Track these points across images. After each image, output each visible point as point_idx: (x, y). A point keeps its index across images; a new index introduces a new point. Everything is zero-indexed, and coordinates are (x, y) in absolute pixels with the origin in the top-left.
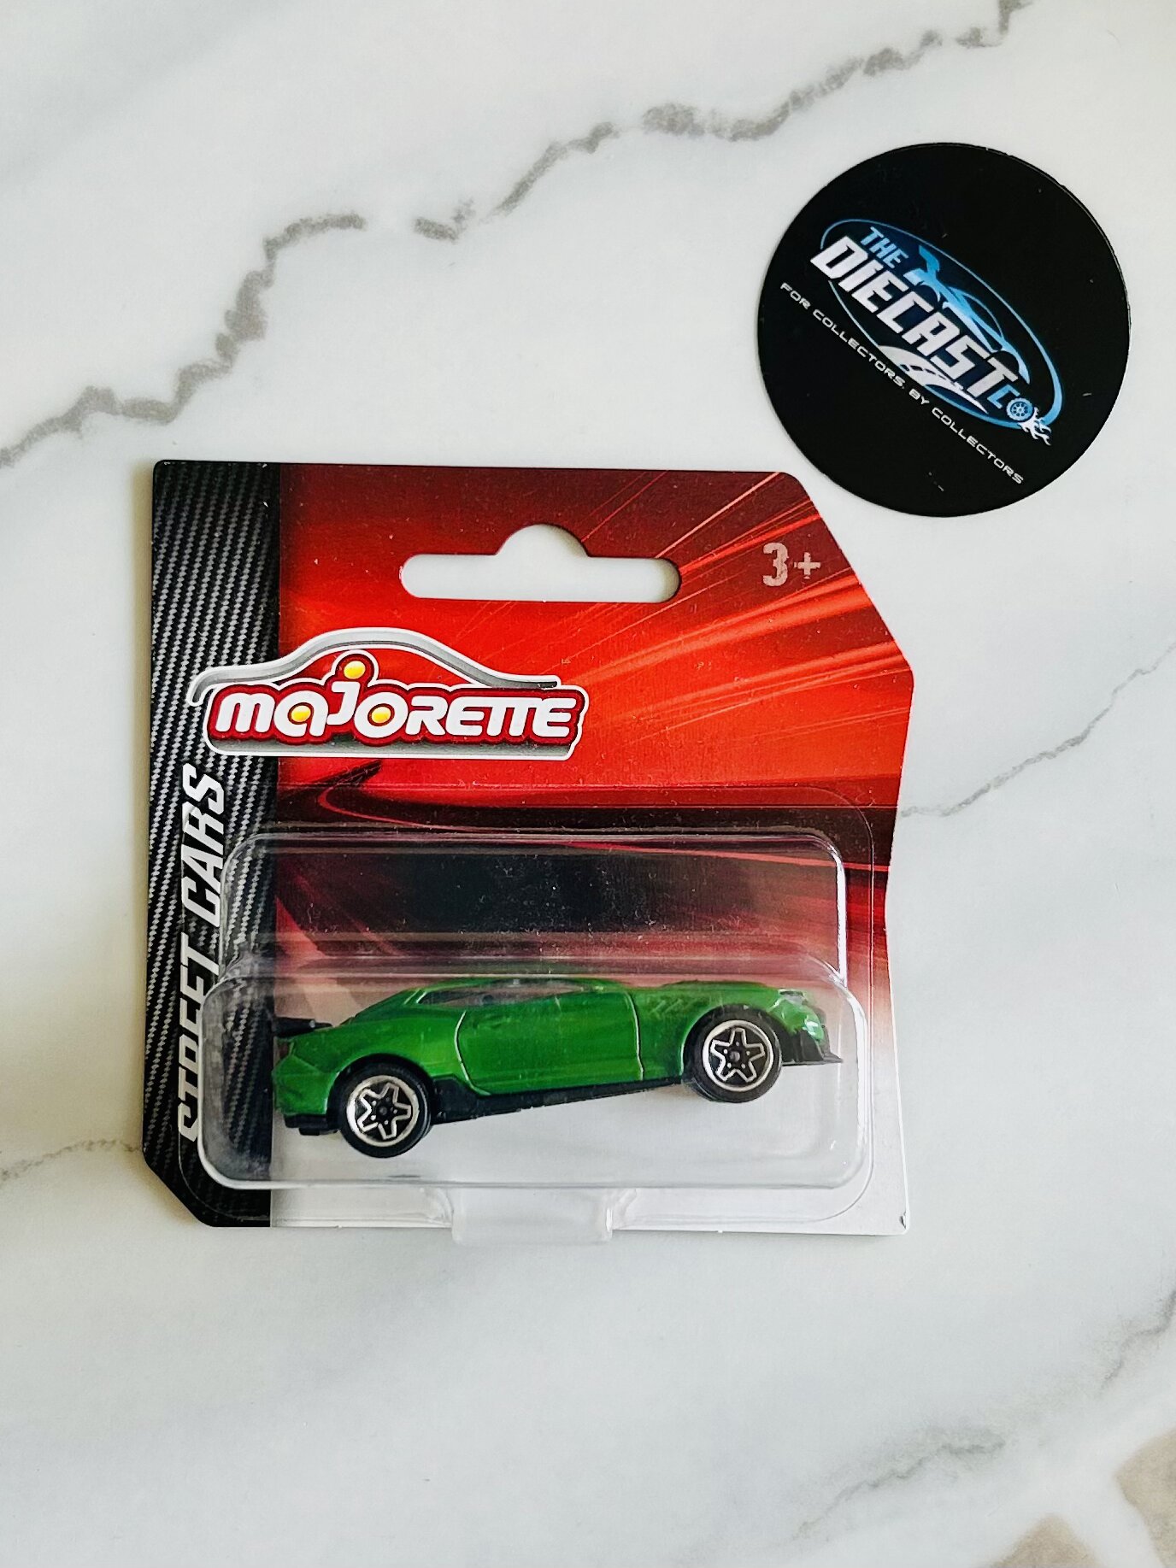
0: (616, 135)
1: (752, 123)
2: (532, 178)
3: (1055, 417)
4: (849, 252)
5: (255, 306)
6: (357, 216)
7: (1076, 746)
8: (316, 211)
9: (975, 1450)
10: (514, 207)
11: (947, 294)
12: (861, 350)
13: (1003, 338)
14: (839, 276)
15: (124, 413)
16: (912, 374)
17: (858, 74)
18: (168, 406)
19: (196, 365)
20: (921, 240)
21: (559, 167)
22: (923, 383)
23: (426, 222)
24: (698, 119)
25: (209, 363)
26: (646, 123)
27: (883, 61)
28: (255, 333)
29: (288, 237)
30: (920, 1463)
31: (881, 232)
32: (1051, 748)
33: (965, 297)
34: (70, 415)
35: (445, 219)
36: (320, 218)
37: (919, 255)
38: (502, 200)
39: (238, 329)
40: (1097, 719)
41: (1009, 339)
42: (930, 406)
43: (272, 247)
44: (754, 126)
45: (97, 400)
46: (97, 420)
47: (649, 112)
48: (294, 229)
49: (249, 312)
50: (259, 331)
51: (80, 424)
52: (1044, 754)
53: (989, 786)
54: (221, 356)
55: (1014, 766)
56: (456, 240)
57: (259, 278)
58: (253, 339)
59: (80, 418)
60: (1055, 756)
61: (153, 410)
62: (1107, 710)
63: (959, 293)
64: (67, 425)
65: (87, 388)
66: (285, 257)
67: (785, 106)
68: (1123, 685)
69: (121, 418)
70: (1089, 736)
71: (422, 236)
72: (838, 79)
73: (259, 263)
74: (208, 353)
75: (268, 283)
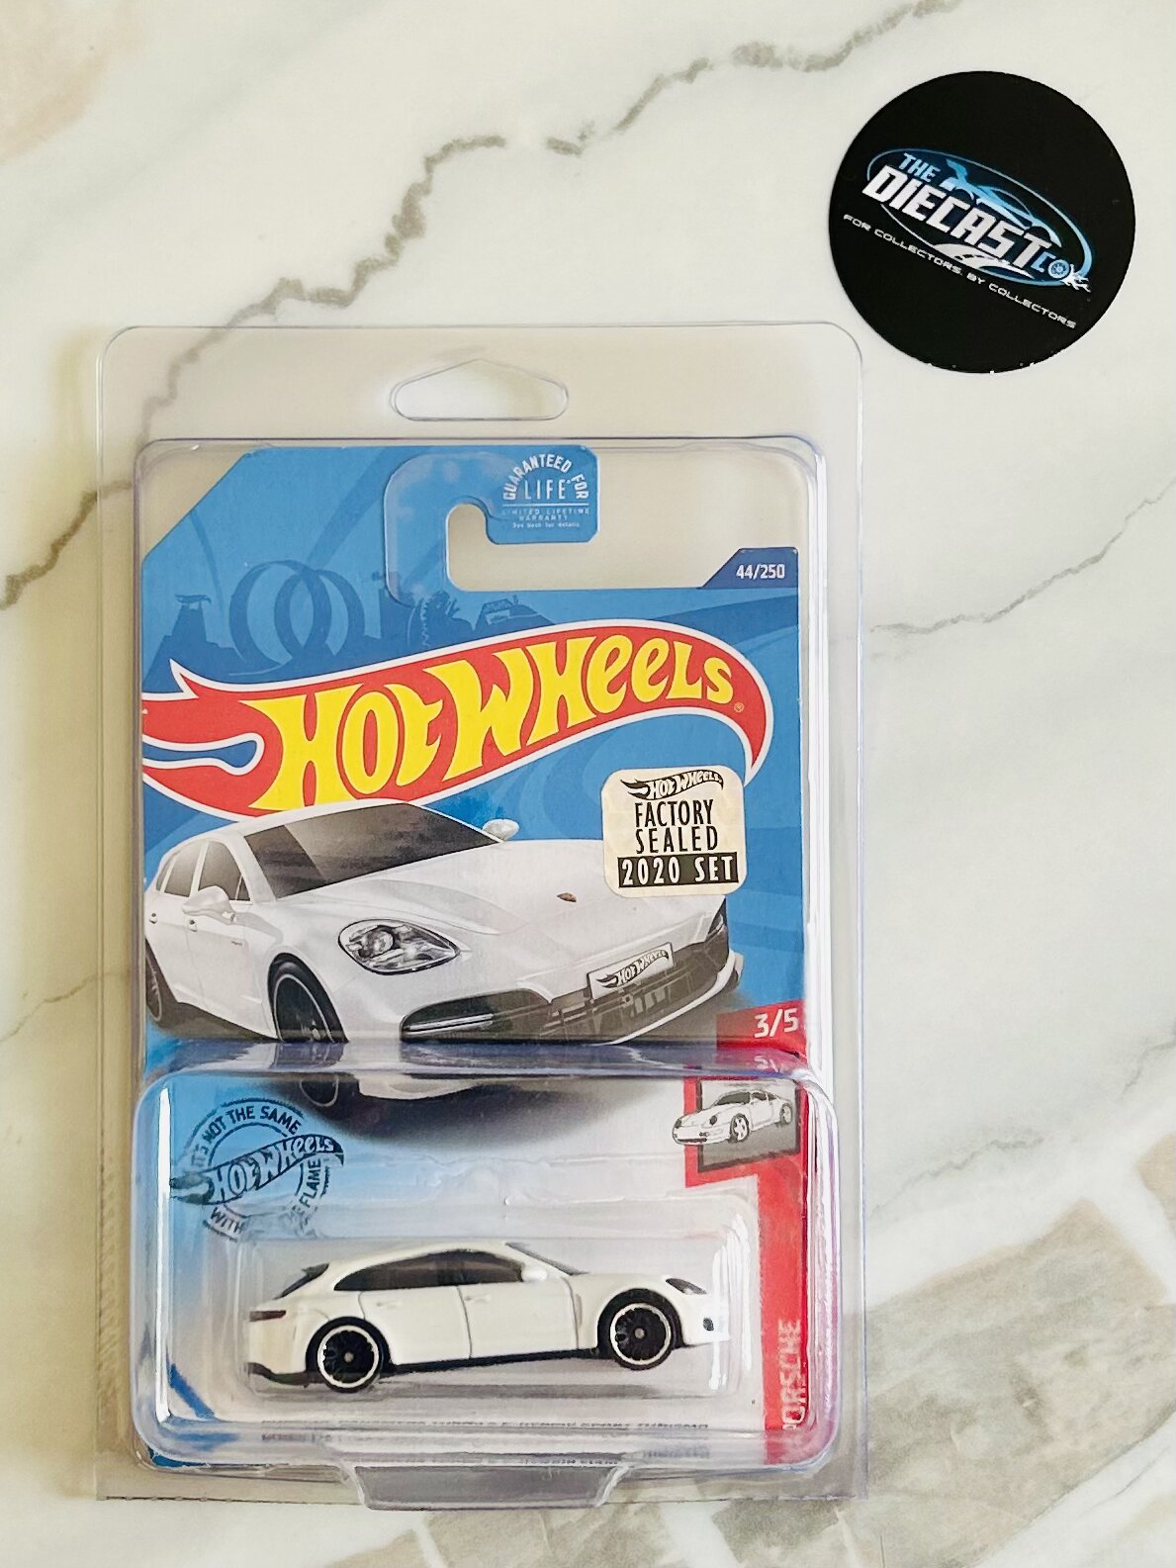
0: (711, 68)
1: (822, 57)
2: (642, 104)
3: (1088, 270)
5: (416, 210)
6: (499, 137)
7: (1096, 565)
8: (466, 134)
9: (1019, 1144)
10: (628, 128)
11: (980, 192)
12: (921, 253)
13: (1031, 216)
14: (888, 198)
15: (311, 299)
16: (965, 262)
17: (909, 16)
18: (346, 293)
19: (369, 259)
20: (949, 155)
21: (665, 94)
22: (976, 267)
23: (557, 141)
24: (777, 54)
25: (379, 258)
26: (736, 58)
27: (929, 6)
28: (417, 233)
29: (443, 154)
31: (913, 156)
32: (1075, 566)
33: (993, 191)
34: (267, 301)
35: (571, 138)
36: (469, 139)
37: (948, 167)
38: (618, 121)
39: (403, 229)
40: (1113, 541)
41: (1036, 215)
43: (430, 163)
44: (822, 60)
45: (290, 288)
46: (289, 305)
47: (739, 49)
48: (448, 149)
49: (412, 216)
50: (419, 231)
51: (275, 309)
52: (1069, 570)
53: (1024, 597)
54: (389, 251)
55: (1043, 580)
56: (580, 155)
57: (419, 188)
58: (414, 237)
59: (275, 304)
60: (1077, 572)
61: (337, 296)
62: (1120, 533)
64: (267, 307)
65: (281, 279)
66: (441, 171)
67: (850, 42)
68: (1134, 513)
69: (308, 304)
70: (1105, 556)
71: (552, 153)
72: (892, 21)
73: (420, 176)
74: (378, 250)
75: (427, 191)
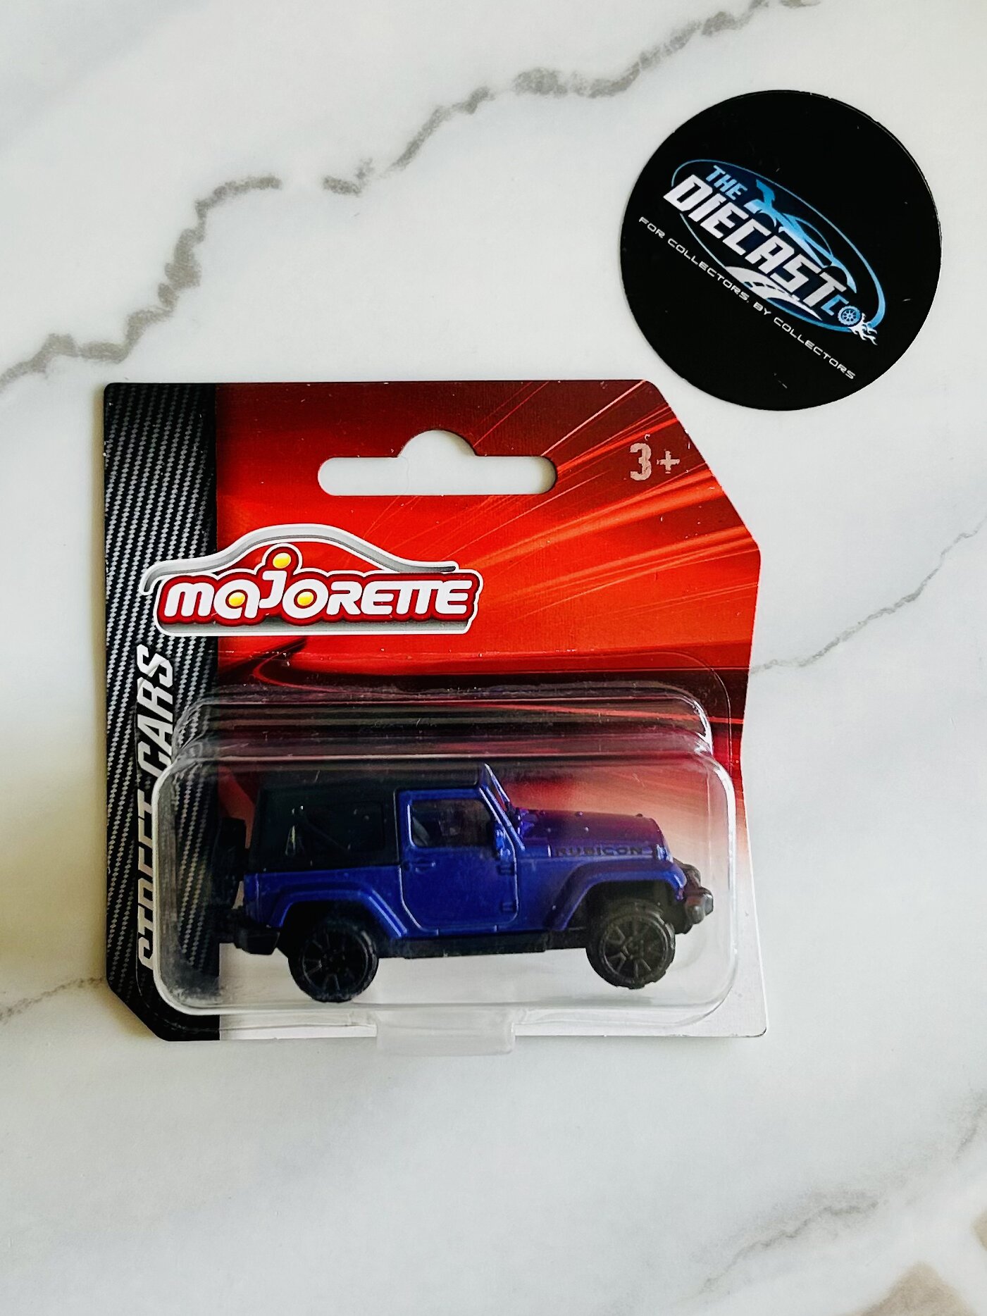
0: (492, 98)
1: (608, 81)
2: (421, 138)
3: (880, 321)
4: (696, 188)
5: (190, 258)
6: (273, 178)
7: (912, 603)
8: (238, 174)
9: (852, 1209)
10: (407, 163)
11: (782, 220)
12: (711, 271)
13: (832, 255)
14: (689, 208)
15: (83, 356)
16: (755, 289)
17: (697, 38)
18: (120, 348)
19: (142, 311)
20: (759, 175)
21: (445, 128)
22: (765, 297)
23: (334, 180)
24: (561, 80)
25: (152, 309)
26: (518, 85)
27: (719, 23)
28: (191, 282)
29: (215, 199)
30: (806, 1223)
31: (724, 170)
32: (890, 605)
33: (797, 221)
34: (36, 359)
35: (349, 176)
36: (242, 181)
37: (757, 188)
38: (397, 158)
39: (177, 279)
41: (837, 255)
42: (771, 317)
43: (202, 208)
44: (608, 84)
45: (60, 345)
46: (60, 362)
47: (520, 76)
48: (220, 193)
49: (186, 264)
50: (195, 280)
51: (45, 367)
52: (885, 610)
53: (838, 639)
54: (163, 302)
55: (859, 621)
56: (360, 194)
57: (192, 235)
58: (190, 286)
59: (44, 361)
60: (894, 611)
61: (107, 350)
62: (936, 570)
63: (791, 218)
64: (35, 368)
65: (50, 335)
66: (213, 215)
67: (637, 64)
68: (951, 547)
69: (80, 359)
70: (922, 592)
71: (330, 192)
72: (680, 40)
73: (192, 222)
74: (151, 301)
75: (200, 238)
